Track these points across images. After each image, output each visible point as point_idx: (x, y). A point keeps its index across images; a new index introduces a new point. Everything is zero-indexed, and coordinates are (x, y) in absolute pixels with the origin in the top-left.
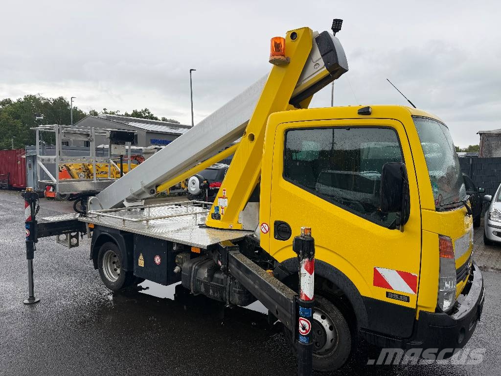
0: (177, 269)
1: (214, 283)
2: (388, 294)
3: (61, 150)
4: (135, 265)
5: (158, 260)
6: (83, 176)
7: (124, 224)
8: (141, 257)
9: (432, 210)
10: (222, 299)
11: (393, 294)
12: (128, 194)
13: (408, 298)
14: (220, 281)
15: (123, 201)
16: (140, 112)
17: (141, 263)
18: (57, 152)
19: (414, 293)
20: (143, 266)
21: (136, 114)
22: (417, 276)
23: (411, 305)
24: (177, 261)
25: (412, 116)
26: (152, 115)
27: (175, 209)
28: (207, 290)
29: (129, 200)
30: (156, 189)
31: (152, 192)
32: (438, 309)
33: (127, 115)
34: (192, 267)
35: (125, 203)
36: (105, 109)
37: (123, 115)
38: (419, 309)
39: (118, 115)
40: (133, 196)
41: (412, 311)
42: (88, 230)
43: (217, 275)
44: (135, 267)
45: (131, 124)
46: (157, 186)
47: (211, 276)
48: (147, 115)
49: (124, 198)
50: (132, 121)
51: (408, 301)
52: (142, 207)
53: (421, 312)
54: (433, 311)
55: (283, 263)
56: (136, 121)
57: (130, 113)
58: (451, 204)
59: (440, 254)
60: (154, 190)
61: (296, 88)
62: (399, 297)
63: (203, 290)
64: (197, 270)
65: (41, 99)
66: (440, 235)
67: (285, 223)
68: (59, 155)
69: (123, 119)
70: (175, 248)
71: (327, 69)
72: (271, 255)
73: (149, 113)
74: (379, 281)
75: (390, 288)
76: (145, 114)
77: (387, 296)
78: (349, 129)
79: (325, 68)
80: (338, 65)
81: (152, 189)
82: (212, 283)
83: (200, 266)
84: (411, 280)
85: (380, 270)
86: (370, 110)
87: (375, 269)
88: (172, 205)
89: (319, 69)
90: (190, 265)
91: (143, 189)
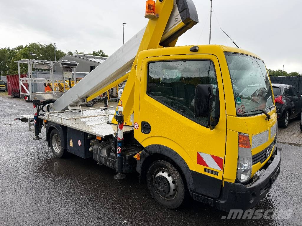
0: (90, 149)
1: (110, 158)
2: (205, 170)
3: (32, 74)
4: (68, 145)
5: (80, 143)
6: (58, 89)
7: (62, 121)
8: (71, 141)
9: (234, 116)
10: (114, 168)
11: (209, 170)
12: (71, 102)
13: (218, 173)
14: (113, 157)
15: (68, 106)
16: (97, 53)
17: (71, 144)
18: (29, 76)
19: (221, 170)
20: (72, 146)
21: (95, 54)
22: (223, 159)
23: (219, 177)
24: (90, 144)
25: (224, 52)
26: (104, 54)
27: (100, 112)
28: (106, 163)
29: (72, 106)
30: (86, 99)
31: (84, 101)
32: (237, 181)
33: (90, 54)
34: (98, 148)
35: (69, 107)
36: (76, 51)
37: (87, 54)
38: (225, 180)
39: (84, 54)
40: (73, 103)
41: (220, 182)
42: (44, 124)
43: (111, 154)
44: (68, 147)
45: (91, 59)
46: (86, 98)
47: (108, 154)
48: (102, 54)
49: (68, 104)
50: (92, 58)
51: (217, 175)
52: (79, 110)
53: (225, 182)
54: (233, 182)
55: (146, 147)
56: (95, 58)
57: (92, 53)
58: (251, 112)
59: (239, 145)
60: (85, 100)
61: (163, 35)
62: (212, 172)
63: (104, 162)
64: (101, 150)
65: (39, 45)
66: (239, 133)
67: (147, 123)
68: (31, 78)
69: (87, 57)
70: (89, 136)
71: (183, 22)
72: (140, 142)
73: (102, 53)
74: (200, 161)
75: (207, 166)
76: (100, 54)
77: (205, 171)
78: (185, 62)
79: (182, 21)
80: (190, 19)
81: (84, 99)
82: (109, 158)
83: (103, 148)
84: (219, 161)
85: (201, 155)
86: (197, 48)
87: (198, 153)
88: (98, 109)
89: (178, 21)
90: (97, 147)
91: (78, 99)
